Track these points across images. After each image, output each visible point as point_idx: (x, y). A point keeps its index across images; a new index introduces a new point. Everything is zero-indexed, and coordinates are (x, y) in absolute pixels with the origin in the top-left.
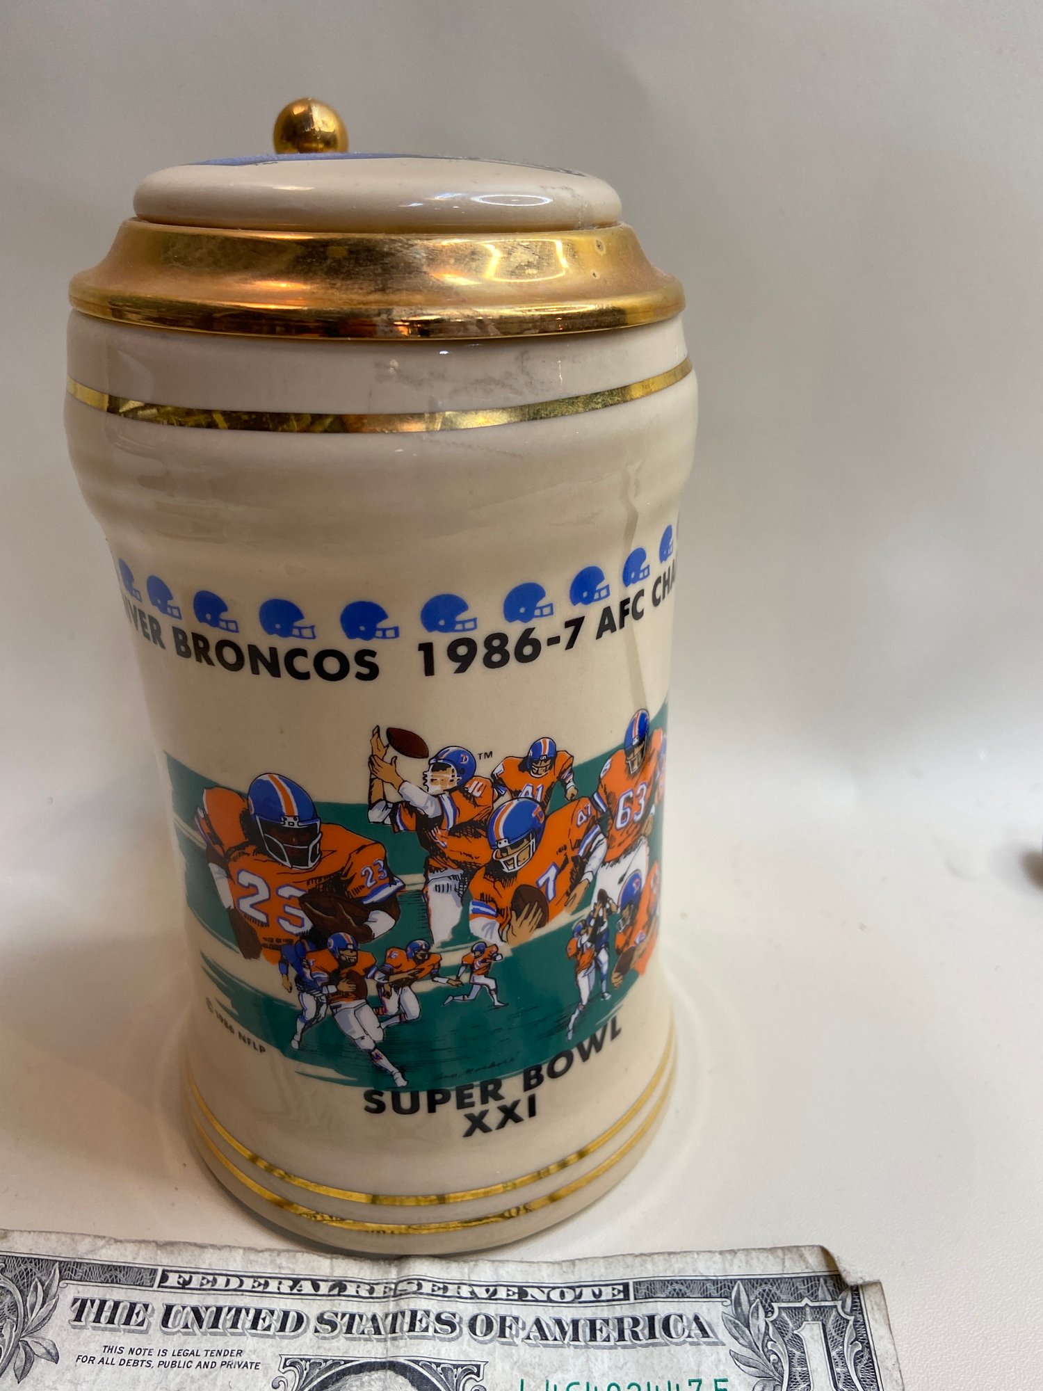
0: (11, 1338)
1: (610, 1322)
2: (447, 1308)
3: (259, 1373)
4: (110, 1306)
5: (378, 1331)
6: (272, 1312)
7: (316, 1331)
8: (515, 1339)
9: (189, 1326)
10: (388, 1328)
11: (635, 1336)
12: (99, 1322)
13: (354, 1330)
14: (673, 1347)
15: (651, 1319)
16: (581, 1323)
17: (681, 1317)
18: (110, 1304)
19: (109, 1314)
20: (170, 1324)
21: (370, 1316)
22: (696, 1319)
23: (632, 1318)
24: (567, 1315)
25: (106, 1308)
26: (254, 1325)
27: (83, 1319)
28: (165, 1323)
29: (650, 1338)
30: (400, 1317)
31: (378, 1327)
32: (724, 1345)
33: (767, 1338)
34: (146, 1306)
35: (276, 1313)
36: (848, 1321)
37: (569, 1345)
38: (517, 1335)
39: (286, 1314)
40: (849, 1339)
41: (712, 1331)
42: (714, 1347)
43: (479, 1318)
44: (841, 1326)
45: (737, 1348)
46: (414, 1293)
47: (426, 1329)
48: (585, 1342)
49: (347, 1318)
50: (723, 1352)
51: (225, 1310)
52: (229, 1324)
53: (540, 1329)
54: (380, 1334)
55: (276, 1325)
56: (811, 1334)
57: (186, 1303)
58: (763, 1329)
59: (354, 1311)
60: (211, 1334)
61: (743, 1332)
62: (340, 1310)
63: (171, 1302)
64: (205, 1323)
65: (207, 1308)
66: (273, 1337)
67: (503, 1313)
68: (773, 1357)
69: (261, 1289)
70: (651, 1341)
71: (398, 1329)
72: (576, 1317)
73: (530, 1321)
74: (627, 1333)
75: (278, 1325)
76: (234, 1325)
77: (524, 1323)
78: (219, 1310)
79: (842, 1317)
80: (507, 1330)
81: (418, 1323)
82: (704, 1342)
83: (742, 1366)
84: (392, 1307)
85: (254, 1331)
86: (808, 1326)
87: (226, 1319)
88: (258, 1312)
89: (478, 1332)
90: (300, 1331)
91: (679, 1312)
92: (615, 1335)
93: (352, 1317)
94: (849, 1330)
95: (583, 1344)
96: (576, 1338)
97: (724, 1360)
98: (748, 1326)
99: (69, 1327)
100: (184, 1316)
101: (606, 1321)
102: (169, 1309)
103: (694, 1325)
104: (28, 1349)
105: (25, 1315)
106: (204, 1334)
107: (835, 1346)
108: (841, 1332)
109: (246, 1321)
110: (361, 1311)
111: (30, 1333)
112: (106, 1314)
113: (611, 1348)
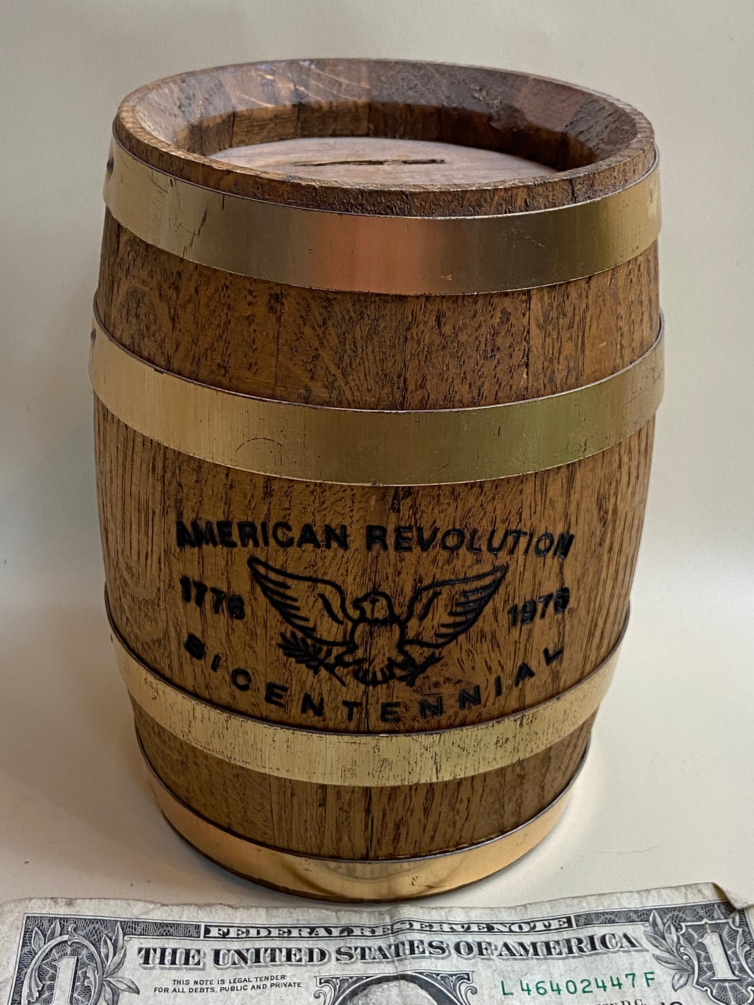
0: (95, 979)
1: (561, 943)
2: (436, 939)
3: (302, 989)
4: (169, 953)
5: (385, 957)
6: (300, 950)
7: (338, 960)
8: (491, 956)
9: (237, 962)
10: (394, 954)
11: (581, 950)
12: (164, 964)
13: (367, 957)
14: (611, 955)
15: (591, 938)
16: (538, 945)
17: (613, 935)
18: (168, 952)
19: (170, 958)
20: (221, 962)
21: (376, 948)
22: (625, 936)
23: (577, 939)
24: (527, 940)
25: (167, 954)
26: (289, 959)
27: (150, 962)
28: (217, 961)
29: (592, 950)
30: (401, 946)
31: (385, 954)
32: (648, 951)
33: (679, 946)
34: (198, 951)
35: (303, 950)
36: (738, 932)
37: (532, 959)
38: (492, 954)
39: (311, 951)
40: (740, 943)
41: (638, 943)
42: (641, 953)
43: (461, 944)
44: (733, 935)
45: (658, 952)
46: (408, 929)
47: (424, 952)
48: (544, 955)
49: (359, 950)
50: (648, 956)
51: (262, 951)
52: (268, 959)
53: (508, 949)
54: (388, 958)
55: (305, 958)
56: (711, 941)
57: (229, 948)
58: (675, 939)
59: (364, 945)
60: (256, 966)
61: (662, 942)
62: (352, 945)
63: (219, 948)
64: (249, 961)
65: (248, 950)
66: (306, 965)
67: (478, 940)
68: (685, 957)
69: (286, 935)
70: (592, 952)
71: (401, 954)
72: (534, 941)
73: (500, 945)
74: (575, 949)
75: (307, 958)
76: (273, 959)
77: (496, 946)
78: (258, 951)
79: (733, 930)
80: (484, 951)
81: (416, 949)
82: (634, 950)
83: (663, 963)
84: (392, 940)
85: (289, 963)
86: (709, 937)
87: (265, 957)
88: (289, 952)
89: (462, 951)
90: (325, 960)
91: (612, 932)
92: (565, 950)
93: (363, 949)
94: (739, 938)
95: (542, 957)
96: (536, 953)
97: (649, 961)
98: (664, 939)
99: (141, 969)
100: (230, 956)
101: (558, 942)
102: (217, 953)
103: (624, 940)
104: (112, 986)
105: (102, 963)
106: (251, 967)
107: (730, 948)
108: (734, 939)
109: (281, 957)
110: (369, 945)
111: (111, 974)
112: (168, 958)
113: (564, 959)
